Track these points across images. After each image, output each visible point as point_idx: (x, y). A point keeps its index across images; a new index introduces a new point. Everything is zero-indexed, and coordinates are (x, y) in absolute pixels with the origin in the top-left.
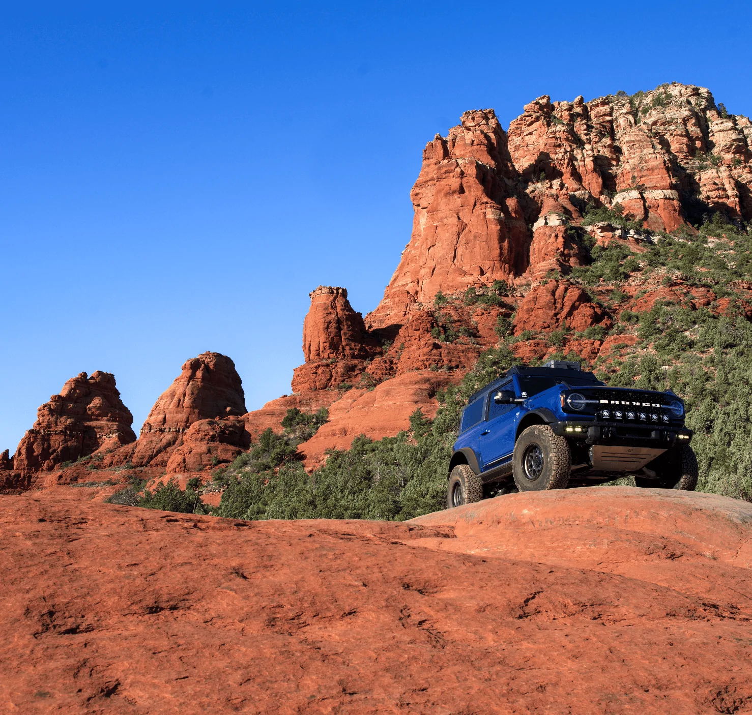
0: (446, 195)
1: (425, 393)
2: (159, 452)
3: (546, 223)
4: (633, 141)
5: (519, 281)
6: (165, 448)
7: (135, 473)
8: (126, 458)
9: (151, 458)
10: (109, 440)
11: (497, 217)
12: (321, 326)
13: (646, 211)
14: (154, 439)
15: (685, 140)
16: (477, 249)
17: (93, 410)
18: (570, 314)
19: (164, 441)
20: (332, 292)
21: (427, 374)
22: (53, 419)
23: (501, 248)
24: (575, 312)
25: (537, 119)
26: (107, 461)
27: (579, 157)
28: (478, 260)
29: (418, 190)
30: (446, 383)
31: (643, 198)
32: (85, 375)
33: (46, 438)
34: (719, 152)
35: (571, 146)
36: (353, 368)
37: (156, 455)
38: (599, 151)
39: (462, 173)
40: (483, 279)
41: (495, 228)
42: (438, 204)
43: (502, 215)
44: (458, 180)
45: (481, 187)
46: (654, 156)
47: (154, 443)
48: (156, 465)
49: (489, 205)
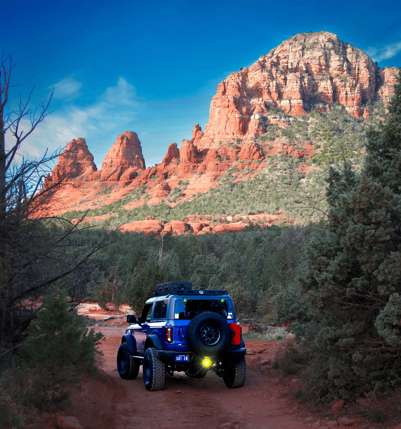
0: (224, 108)
1: (213, 179)
2: (111, 175)
3: (254, 117)
4: (291, 80)
5: (244, 137)
6: (113, 173)
7: (103, 183)
8: (98, 177)
9: (109, 177)
10: (88, 169)
11: (239, 117)
12: (186, 153)
13: (291, 107)
14: (109, 169)
15: (318, 66)
16: (232, 127)
17: (80, 156)
18: (253, 155)
19: (113, 171)
20: (189, 142)
21: (214, 173)
22: (65, 160)
23: (239, 127)
24: (255, 154)
25: (258, 69)
26: (90, 178)
27: (271, 85)
28: (232, 130)
29: (215, 101)
30: (219, 176)
31: (290, 103)
32: (74, 140)
33: (64, 168)
34: (332, 70)
35: (269, 81)
36: (195, 166)
37: (110, 176)
38: (279, 81)
39: (229, 101)
40: (233, 136)
41: (238, 120)
42: (221, 111)
43: (241, 115)
44: (227, 103)
45: (234, 106)
46: (296, 86)
47: (109, 171)
48: (111, 180)
49: (236, 112)
